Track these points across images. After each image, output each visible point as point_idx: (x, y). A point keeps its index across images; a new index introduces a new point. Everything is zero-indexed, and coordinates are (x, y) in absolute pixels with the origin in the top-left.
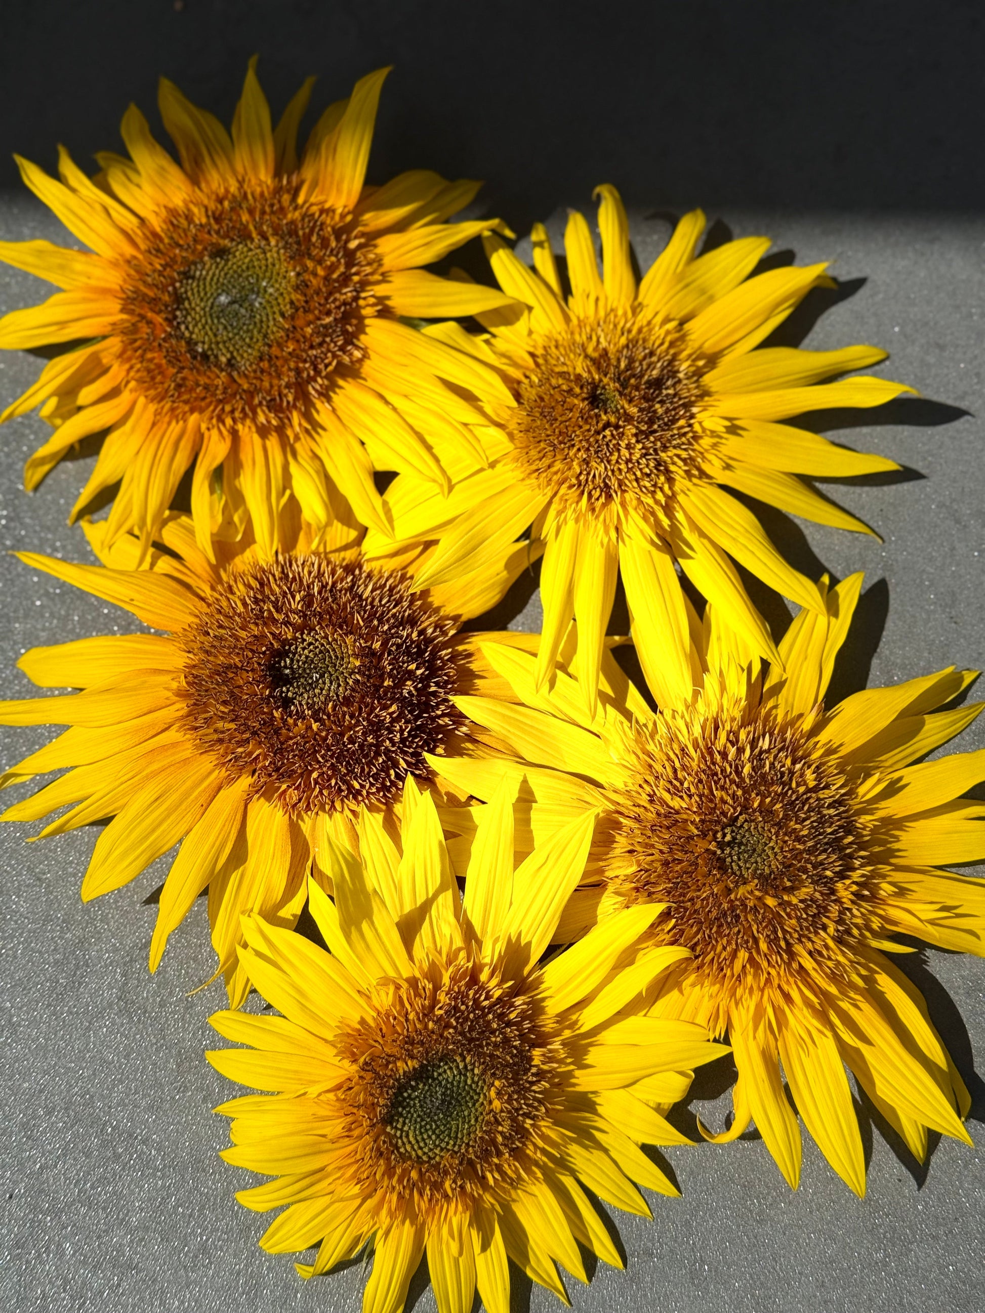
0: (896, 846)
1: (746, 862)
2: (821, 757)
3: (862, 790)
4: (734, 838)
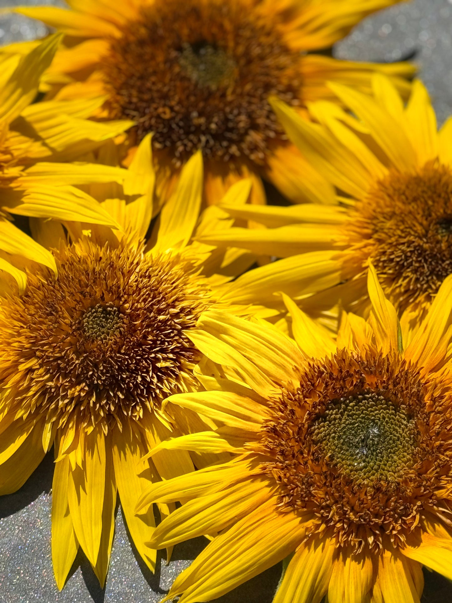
0: (128, 451)
1: (93, 322)
2: (184, 378)
4: (110, 312)
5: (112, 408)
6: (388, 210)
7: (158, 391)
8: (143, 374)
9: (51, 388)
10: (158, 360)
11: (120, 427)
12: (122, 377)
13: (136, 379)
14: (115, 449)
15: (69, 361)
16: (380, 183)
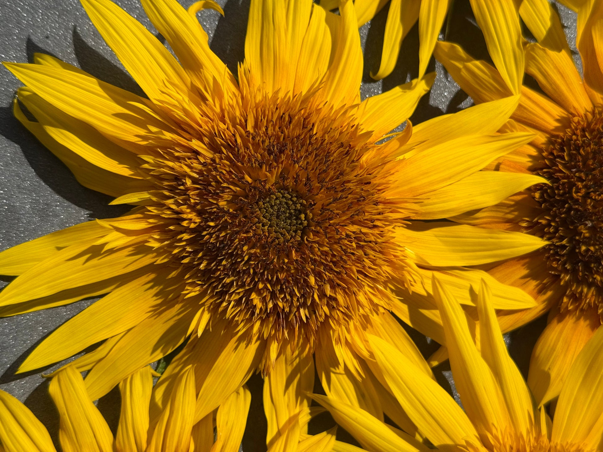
0: (155, 290)
1: (281, 203)
2: (252, 327)
3: (206, 317)
4: (298, 218)
5: (186, 261)
8: (235, 282)
9: (184, 184)
10: (259, 292)
12: (222, 260)
13: (227, 276)
14: (153, 276)
15: (218, 194)
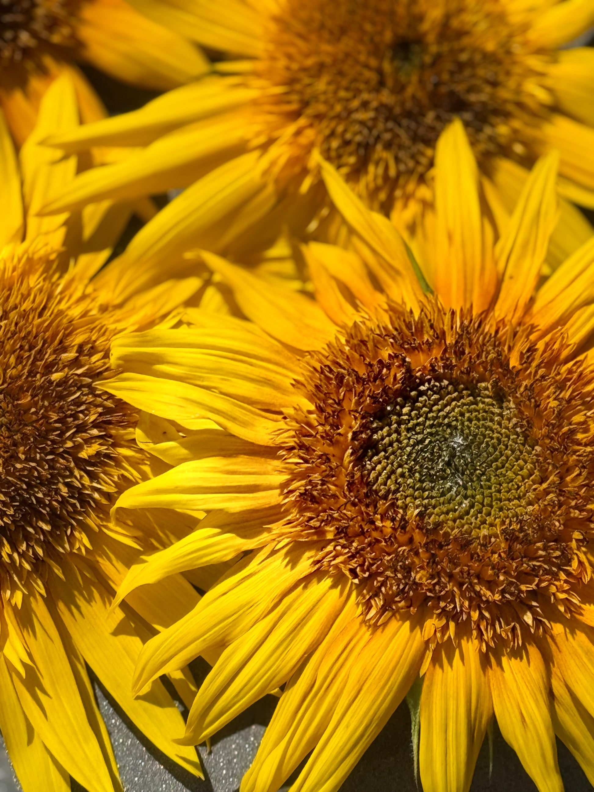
5: (40, 551)
6: (310, 62)
7: (96, 495)
8: (66, 480)
10: (78, 447)
11: (58, 572)
12: (37, 498)
13: (57, 492)
14: (61, 606)
16: (277, 19)
